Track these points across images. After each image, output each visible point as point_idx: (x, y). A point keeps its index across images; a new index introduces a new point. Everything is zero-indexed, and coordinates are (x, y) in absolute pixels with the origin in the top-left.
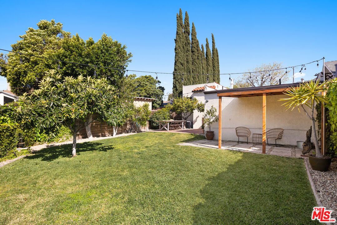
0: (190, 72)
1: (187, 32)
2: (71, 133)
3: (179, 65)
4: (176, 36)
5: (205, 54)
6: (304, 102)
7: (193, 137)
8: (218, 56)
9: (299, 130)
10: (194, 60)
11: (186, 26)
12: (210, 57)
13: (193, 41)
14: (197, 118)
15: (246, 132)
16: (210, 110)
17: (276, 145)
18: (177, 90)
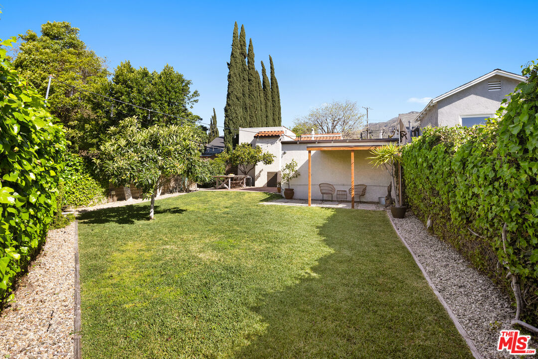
0: (246, 108)
1: (242, 54)
2: (104, 193)
3: (234, 99)
4: (230, 58)
5: (262, 83)
6: (386, 161)
7: (268, 196)
8: (277, 87)
9: (380, 186)
10: (251, 91)
11: (241, 45)
12: (269, 88)
13: (250, 65)
14: (260, 172)
15: (330, 189)
16: (290, 164)
17: (361, 202)
18: (230, 133)
